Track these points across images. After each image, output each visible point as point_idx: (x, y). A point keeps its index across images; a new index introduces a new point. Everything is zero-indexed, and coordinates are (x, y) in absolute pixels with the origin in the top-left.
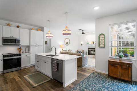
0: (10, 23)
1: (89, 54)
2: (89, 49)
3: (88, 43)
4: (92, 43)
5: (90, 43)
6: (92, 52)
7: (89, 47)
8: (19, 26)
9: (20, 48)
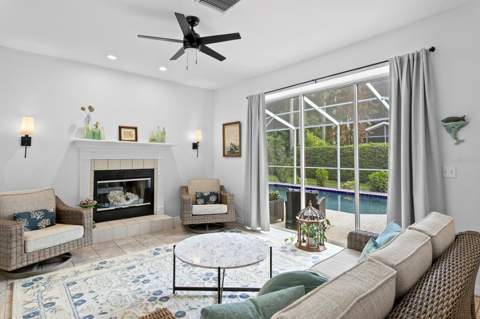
6: (118, 198)
7: (103, 168)
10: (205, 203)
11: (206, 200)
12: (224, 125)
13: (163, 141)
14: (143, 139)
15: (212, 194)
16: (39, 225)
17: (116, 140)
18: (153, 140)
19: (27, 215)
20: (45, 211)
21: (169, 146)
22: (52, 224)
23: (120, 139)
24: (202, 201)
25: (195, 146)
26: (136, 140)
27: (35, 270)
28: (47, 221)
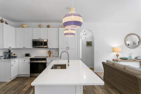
0: (41, 24)
8: (49, 25)
9: (50, 51)
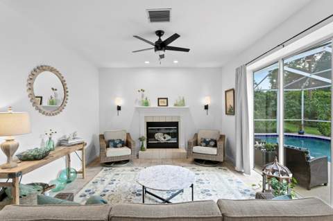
1: (149, 146)
2: (149, 124)
3: (147, 104)
4: (163, 103)
5: (154, 104)
6: (160, 137)
7: (150, 120)
10: (206, 146)
11: (207, 144)
12: (226, 92)
13: (183, 105)
14: (171, 105)
15: (212, 140)
16: (118, 145)
17: (157, 106)
18: (175, 105)
19: (113, 141)
20: (120, 140)
21: (188, 108)
22: (123, 146)
23: (159, 105)
24: (204, 144)
25: (206, 107)
26: (167, 105)
27: (112, 165)
28: (121, 145)
